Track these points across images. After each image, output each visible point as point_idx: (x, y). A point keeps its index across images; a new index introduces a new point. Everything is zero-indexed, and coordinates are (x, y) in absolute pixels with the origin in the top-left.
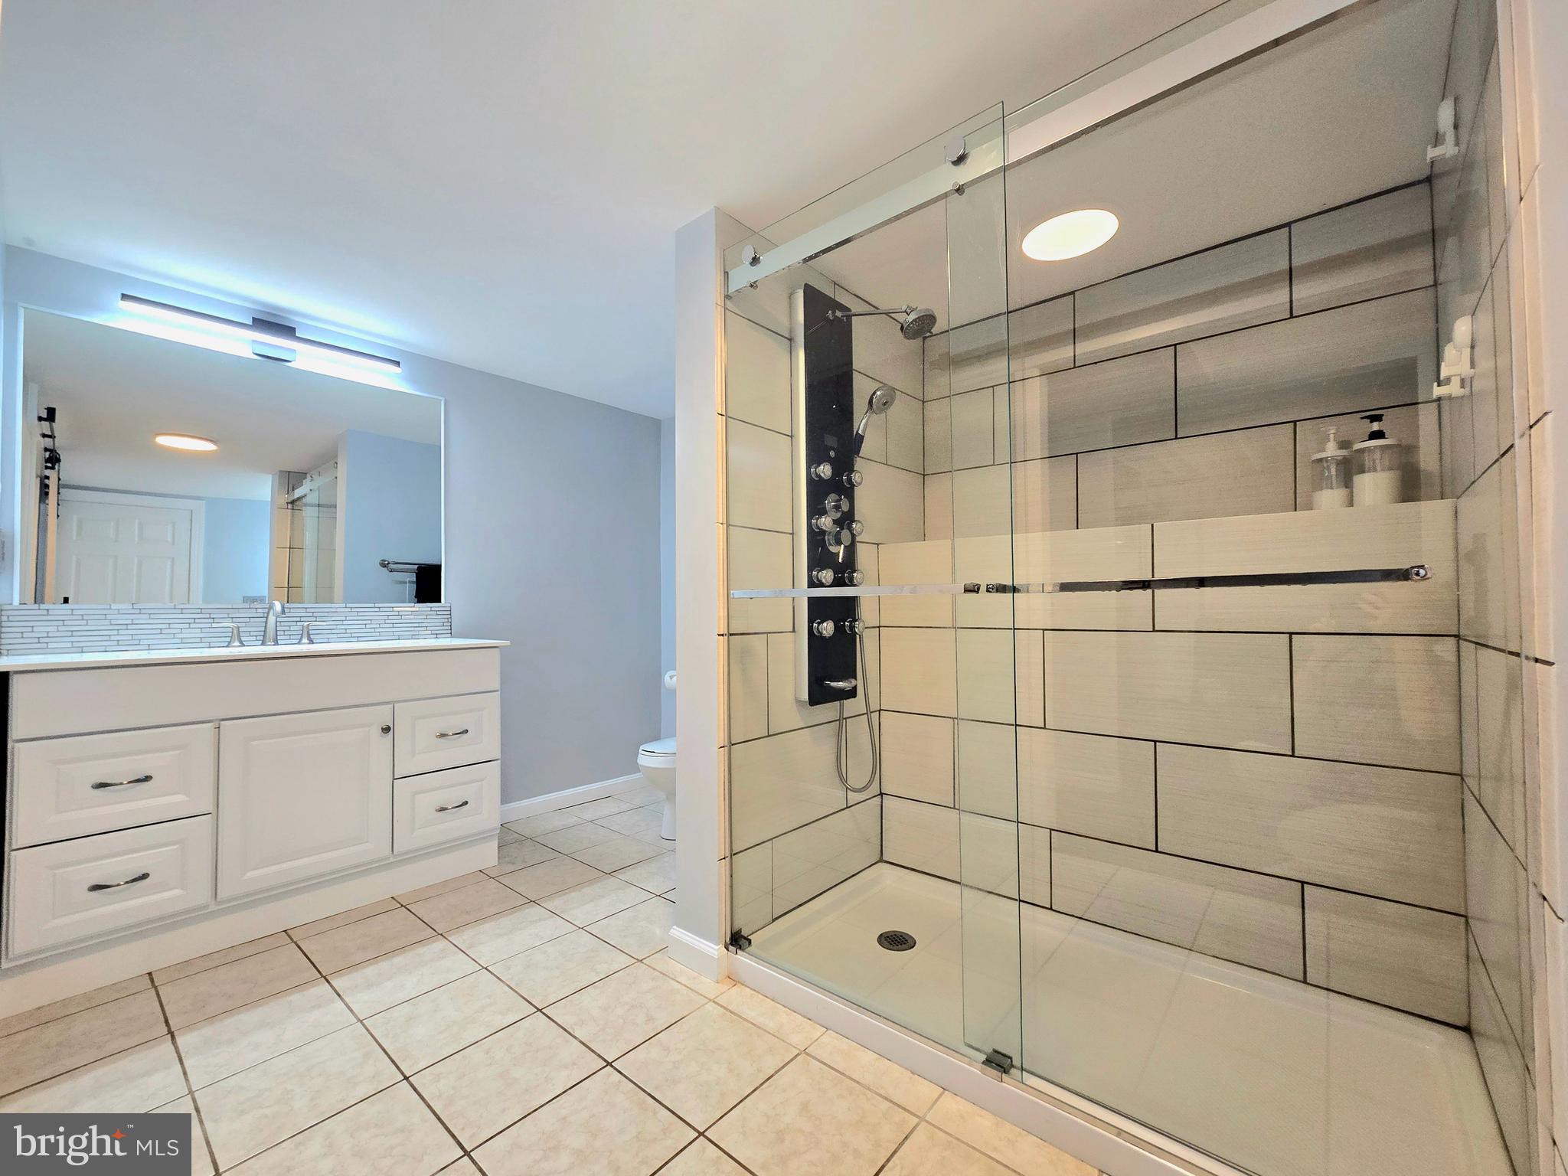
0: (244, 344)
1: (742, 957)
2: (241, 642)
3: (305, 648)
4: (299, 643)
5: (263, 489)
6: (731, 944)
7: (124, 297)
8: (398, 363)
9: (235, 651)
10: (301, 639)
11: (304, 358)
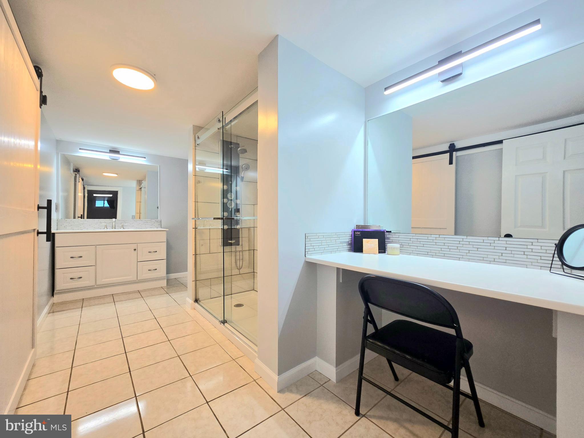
0: (107, 157)
1: (196, 304)
2: (107, 228)
3: (122, 230)
4: (121, 229)
5: (134, 184)
6: (195, 301)
7: (80, 149)
8: (145, 158)
9: (106, 230)
10: (121, 228)
11: (122, 159)
